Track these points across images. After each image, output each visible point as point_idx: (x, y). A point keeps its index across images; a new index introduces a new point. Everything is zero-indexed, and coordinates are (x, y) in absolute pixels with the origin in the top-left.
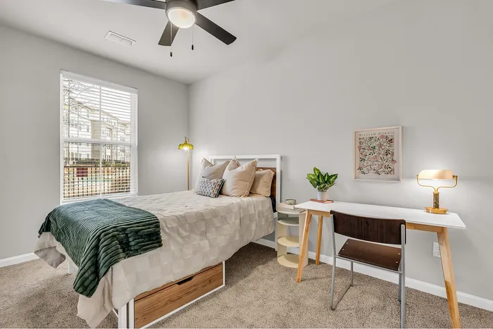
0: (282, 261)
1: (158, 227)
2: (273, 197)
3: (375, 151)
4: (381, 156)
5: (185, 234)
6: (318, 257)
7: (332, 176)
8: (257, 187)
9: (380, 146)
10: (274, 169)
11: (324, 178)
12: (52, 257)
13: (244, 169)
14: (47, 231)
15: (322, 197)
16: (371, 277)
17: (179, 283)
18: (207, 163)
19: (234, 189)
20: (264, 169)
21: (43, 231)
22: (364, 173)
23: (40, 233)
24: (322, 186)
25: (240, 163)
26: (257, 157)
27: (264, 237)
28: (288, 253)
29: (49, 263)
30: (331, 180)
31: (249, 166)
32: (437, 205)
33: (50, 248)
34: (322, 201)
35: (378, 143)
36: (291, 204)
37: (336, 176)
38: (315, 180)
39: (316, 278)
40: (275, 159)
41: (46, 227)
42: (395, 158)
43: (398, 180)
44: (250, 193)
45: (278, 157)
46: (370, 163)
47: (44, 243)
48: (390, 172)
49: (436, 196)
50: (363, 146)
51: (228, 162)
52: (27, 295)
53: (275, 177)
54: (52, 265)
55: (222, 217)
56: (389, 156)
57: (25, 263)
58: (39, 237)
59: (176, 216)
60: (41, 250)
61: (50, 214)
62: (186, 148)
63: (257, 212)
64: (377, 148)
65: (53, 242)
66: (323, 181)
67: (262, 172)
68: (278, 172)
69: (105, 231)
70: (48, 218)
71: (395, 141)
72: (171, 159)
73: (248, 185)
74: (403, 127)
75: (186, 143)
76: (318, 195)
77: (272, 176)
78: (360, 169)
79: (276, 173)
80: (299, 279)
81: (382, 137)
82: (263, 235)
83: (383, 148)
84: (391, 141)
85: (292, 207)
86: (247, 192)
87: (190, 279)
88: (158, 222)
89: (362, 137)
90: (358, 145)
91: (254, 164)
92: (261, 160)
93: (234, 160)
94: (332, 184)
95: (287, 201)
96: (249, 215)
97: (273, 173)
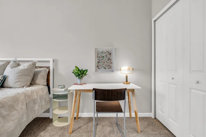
0: (56, 124)
2: (48, 85)
3: (104, 58)
4: (107, 61)
6: (78, 115)
7: (85, 71)
8: (36, 80)
9: (106, 56)
10: (48, 68)
11: (81, 71)
13: (26, 67)
15: (81, 82)
16: (103, 117)
20: (41, 67)
22: (99, 68)
24: (81, 76)
25: (21, 63)
26: (35, 59)
27: (44, 112)
28: (59, 118)
30: (85, 72)
31: (30, 65)
32: (127, 81)
34: (81, 84)
35: (105, 55)
36: (62, 88)
37: (87, 70)
38: (77, 73)
39: (79, 128)
40: (49, 61)
42: (112, 62)
43: (113, 71)
44: (31, 84)
45: (51, 60)
46: (102, 64)
48: (110, 68)
49: (127, 77)
50: (99, 55)
51: (8, 62)
53: (49, 72)
55: (9, 106)
56: (110, 61)
63: (39, 97)
64: (105, 57)
66: (81, 74)
67: (39, 69)
68: (51, 69)
71: (112, 54)
73: (30, 79)
74: (115, 48)
76: (78, 81)
78: (98, 67)
79: (49, 70)
80: (71, 132)
81: (107, 52)
82: (44, 110)
83: (107, 57)
84: (110, 54)
85: (63, 90)
86: (29, 83)
89: (98, 51)
90: (97, 55)
91: (34, 64)
92: (39, 61)
93: (14, 61)
94: (85, 75)
95: (59, 87)
96: (33, 99)
97: (48, 70)
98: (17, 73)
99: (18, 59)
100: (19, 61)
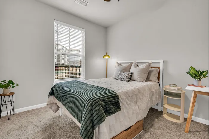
0: (166, 117)
1: (118, 98)
5: (129, 102)
7: (204, 72)
8: (150, 77)
10: (159, 68)
11: (198, 72)
12: (54, 107)
13: (144, 67)
14: (52, 95)
15: (198, 84)
17: (126, 130)
18: (119, 64)
19: (139, 77)
21: (50, 95)
23: (49, 96)
26: (151, 61)
29: (52, 110)
30: (204, 74)
31: (147, 66)
33: (53, 103)
34: (198, 86)
36: (174, 87)
37: (206, 72)
40: (160, 62)
41: (52, 93)
44: (146, 80)
45: (162, 61)
47: (51, 101)
51: (131, 64)
52: (44, 127)
53: (159, 71)
54: (54, 111)
57: (40, 108)
58: (48, 98)
59: (124, 92)
60: (49, 104)
61: (53, 87)
62: (107, 57)
65: (55, 101)
66: (198, 75)
68: (161, 69)
69: (95, 101)
70: (52, 89)
72: (98, 63)
73: (146, 76)
75: (107, 55)
76: (195, 82)
77: (158, 71)
80: (187, 131)
85: (176, 89)
87: (130, 128)
88: (118, 96)
91: (150, 64)
92: (153, 62)
93: (135, 63)
94: (205, 76)
95: (171, 85)
96: (152, 92)
97: (159, 70)
98: (139, 71)
99: (138, 61)
100: (138, 63)
